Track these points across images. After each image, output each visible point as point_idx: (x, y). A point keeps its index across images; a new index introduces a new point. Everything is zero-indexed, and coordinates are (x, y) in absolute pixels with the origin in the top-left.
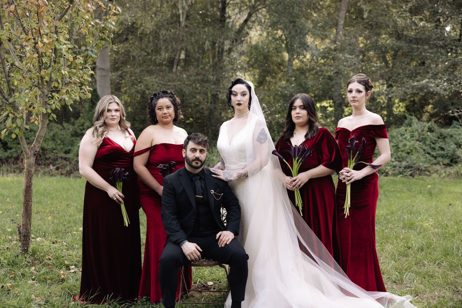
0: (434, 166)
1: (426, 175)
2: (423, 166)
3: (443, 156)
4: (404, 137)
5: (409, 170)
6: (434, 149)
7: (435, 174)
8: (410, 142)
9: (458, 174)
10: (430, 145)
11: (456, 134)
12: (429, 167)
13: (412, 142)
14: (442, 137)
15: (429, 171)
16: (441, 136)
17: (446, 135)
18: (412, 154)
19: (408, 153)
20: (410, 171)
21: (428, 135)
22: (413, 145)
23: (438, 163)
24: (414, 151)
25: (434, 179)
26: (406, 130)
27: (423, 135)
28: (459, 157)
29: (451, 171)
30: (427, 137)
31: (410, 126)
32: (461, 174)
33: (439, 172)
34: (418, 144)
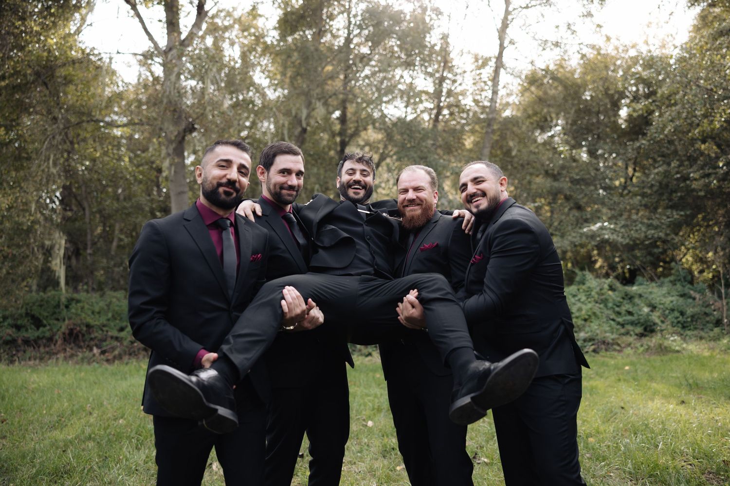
0: (624, 338)
1: (615, 350)
2: (610, 337)
3: (632, 323)
4: (577, 298)
5: (590, 344)
6: (619, 313)
7: (629, 349)
8: (586, 304)
9: (661, 347)
10: (614, 309)
11: (645, 293)
12: (618, 338)
13: (590, 306)
14: (629, 298)
15: (619, 345)
16: (626, 295)
17: (632, 294)
18: (591, 322)
19: (585, 320)
20: (593, 345)
21: (609, 295)
22: (591, 309)
23: (627, 333)
24: (593, 317)
25: (628, 355)
26: (578, 290)
27: (603, 294)
28: (655, 324)
29: (649, 343)
30: (608, 297)
31: (584, 284)
32: (666, 348)
33: (632, 345)
34: (597, 308)
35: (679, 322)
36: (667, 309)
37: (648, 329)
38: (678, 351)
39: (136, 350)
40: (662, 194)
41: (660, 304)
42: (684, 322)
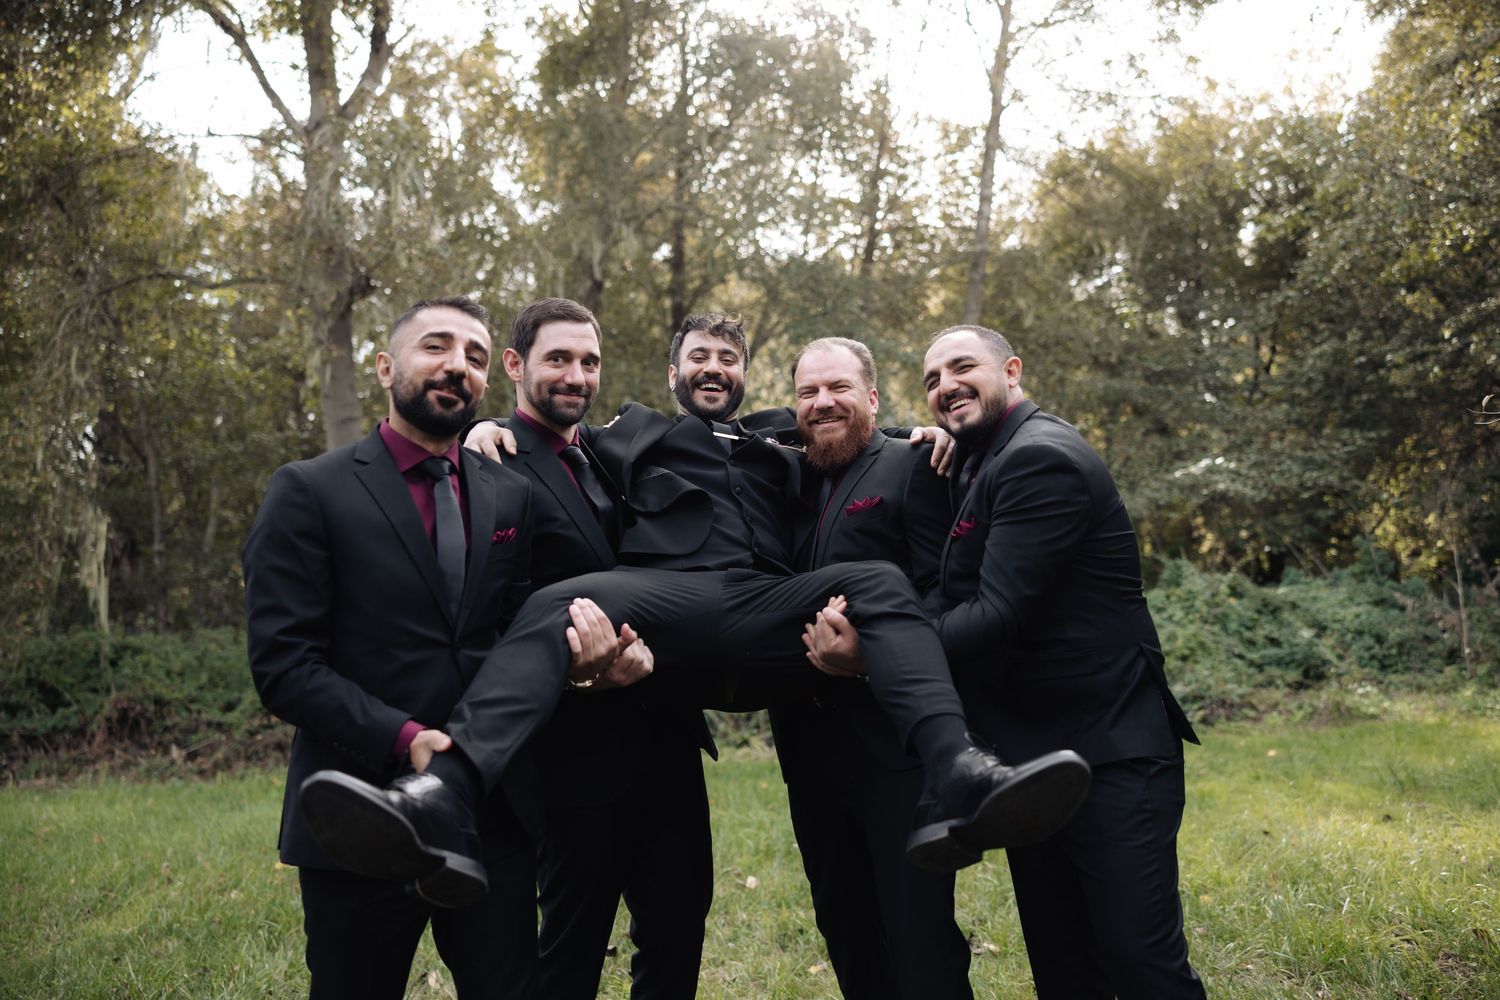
0: (1264, 693)
1: (1246, 718)
2: (1235, 691)
3: (1280, 662)
4: (1165, 615)
5: (1195, 706)
6: (1251, 643)
7: (1275, 714)
8: (1183, 626)
9: (1339, 709)
10: (1240, 634)
11: (1304, 600)
12: (1252, 694)
13: (1192, 629)
14: (1272, 610)
15: (1253, 707)
16: (1266, 606)
17: (1276, 602)
18: (1196, 662)
19: (1184, 659)
20: (1200, 709)
21: (1231, 607)
22: (1195, 635)
23: (1270, 683)
24: (1199, 652)
25: (1274, 727)
26: (1168, 597)
27: (1217, 605)
28: (1325, 662)
29: (1315, 702)
30: (1229, 611)
31: (1178, 585)
32: (1349, 710)
33: (1281, 707)
34: (1207, 632)
35: (1373, 657)
36: (1348, 630)
37: (1312, 674)
38: (1373, 717)
39: (260, 748)
40: (1330, 398)
41: (1335, 621)
42: (1385, 656)
